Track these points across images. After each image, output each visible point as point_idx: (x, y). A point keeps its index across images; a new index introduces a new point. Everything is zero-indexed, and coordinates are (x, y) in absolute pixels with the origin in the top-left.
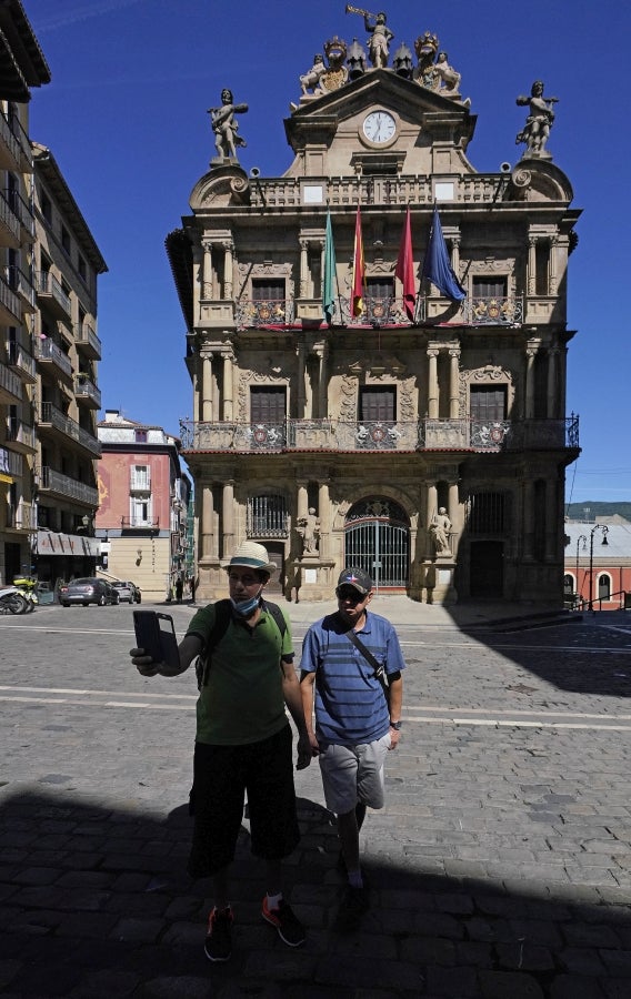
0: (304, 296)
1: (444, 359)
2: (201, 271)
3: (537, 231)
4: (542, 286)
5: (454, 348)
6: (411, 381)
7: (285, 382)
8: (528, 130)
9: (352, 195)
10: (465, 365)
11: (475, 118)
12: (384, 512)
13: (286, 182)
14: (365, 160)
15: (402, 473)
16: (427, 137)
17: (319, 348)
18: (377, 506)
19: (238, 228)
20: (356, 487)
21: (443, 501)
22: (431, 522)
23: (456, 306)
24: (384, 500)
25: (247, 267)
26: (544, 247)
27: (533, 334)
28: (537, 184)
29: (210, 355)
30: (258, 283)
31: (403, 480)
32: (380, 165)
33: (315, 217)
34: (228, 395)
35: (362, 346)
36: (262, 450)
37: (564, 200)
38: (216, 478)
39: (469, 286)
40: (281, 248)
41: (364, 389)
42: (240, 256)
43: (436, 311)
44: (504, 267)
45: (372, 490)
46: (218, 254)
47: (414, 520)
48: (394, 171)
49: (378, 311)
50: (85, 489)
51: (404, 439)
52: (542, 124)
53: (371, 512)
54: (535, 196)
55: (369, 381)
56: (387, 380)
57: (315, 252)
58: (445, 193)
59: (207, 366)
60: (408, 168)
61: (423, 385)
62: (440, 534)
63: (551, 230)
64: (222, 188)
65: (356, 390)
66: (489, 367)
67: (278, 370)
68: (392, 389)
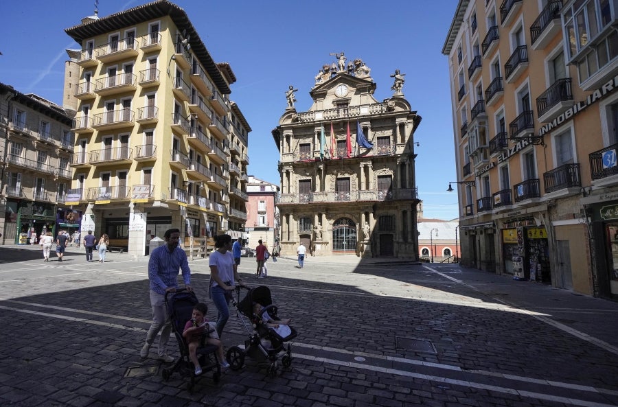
0: (316, 150)
1: (366, 168)
2: (283, 143)
3: (399, 121)
4: (403, 140)
5: (370, 164)
6: (355, 175)
7: (310, 178)
8: (395, 85)
9: (333, 114)
10: (374, 169)
11: (375, 84)
12: (347, 223)
13: (309, 113)
14: (337, 101)
15: (353, 209)
16: (359, 92)
17: (321, 167)
18: (344, 221)
19: (294, 129)
20: (336, 214)
21: (367, 219)
22: (363, 227)
23: (369, 150)
24: (346, 219)
25: (297, 140)
26: (402, 126)
27: (399, 157)
28: (397, 104)
29: (286, 171)
30: (301, 145)
31: (353, 212)
32: (342, 103)
33: (319, 124)
34: (291, 184)
35: (338, 164)
36: (302, 203)
37: (408, 109)
38: (287, 212)
39: (375, 142)
40: (309, 133)
41: (338, 179)
42: (295, 137)
43: (363, 151)
44: (389, 133)
45: (342, 215)
46: (288, 137)
47: (357, 226)
48: (347, 104)
49: (342, 153)
50: (243, 213)
51: (353, 197)
52: (400, 84)
53: (342, 223)
54: (398, 109)
55: (339, 176)
56: (347, 175)
57: (319, 134)
58: (365, 111)
59: (284, 175)
60: (352, 104)
61: (359, 177)
62: (365, 231)
63: (404, 120)
64: (290, 117)
65: (334, 180)
66: (384, 169)
67: (308, 174)
68: (349, 179)
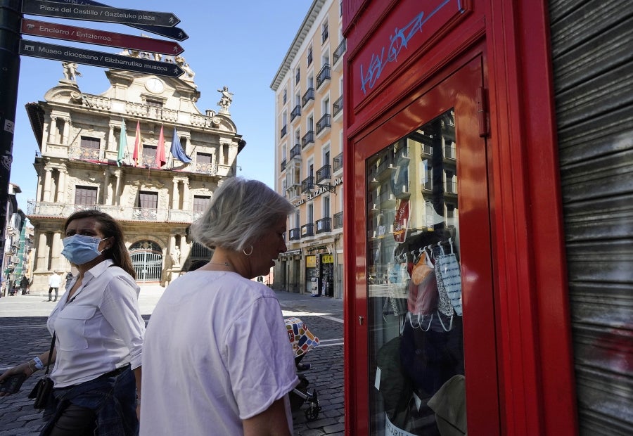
0: (110, 149)
1: (181, 184)
2: (49, 128)
3: (223, 140)
4: (226, 161)
5: (186, 180)
6: (166, 191)
7: (97, 185)
8: (222, 102)
9: (141, 111)
10: (191, 186)
11: (199, 93)
12: (149, 247)
13: (102, 98)
14: (147, 96)
15: (160, 230)
16: (179, 93)
17: (118, 173)
18: (146, 244)
19: (72, 113)
20: (134, 236)
21: (178, 243)
22: (171, 252)
23: (186, 164)
24: (149, 242)
25: (78, 130)
26: (226, 147)
27: (220, 179)
28: (222, 122)
29: (51, 169)
30: (83, 138)
31: (160, 233)
32: (155, 101)
33: (118, 117)
34: (60, 189)
35: (141, 174)
37: (234, 131)
38: (50, 229)
39: (194, 156)
40: (99, 125)
41: (141, 192)
42: (74, 124)
43: (178, 164)
44: (211, 150)
45: (143, 237)
46: (60, 123)
47: (164, 251)
48: (162, 104)
49: (149, 161)
51: (161, 216)
52: (227, 102)
53: (142, 247)
54: (223, 128)
55: (143, 188)
56: (153, 189)
57: (117, 131)
58: (185, 120)
59: (49, 175)
60: (167, 105)
61: (171, 193)
62: (175, 258)
63: (229, 141)
64: (68, 94)
65: (136, 192)
66: (203, 189)
67: (94, 179)
68: (156, 193)
